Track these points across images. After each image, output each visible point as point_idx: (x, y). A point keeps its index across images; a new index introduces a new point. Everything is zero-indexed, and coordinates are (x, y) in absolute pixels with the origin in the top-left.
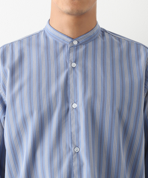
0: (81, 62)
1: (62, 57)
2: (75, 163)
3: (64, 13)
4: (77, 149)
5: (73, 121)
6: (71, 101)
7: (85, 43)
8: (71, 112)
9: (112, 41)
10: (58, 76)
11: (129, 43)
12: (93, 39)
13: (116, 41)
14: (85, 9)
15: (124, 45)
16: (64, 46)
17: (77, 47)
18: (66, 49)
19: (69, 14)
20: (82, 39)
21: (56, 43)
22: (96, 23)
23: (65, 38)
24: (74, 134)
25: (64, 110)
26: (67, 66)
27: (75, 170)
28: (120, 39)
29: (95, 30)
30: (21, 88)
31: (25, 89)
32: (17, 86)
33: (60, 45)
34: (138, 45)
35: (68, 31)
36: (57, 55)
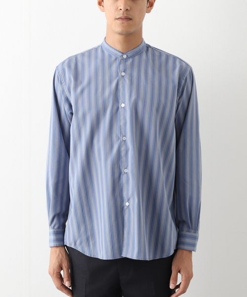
0: (128, 71)
1: (114, 67)
2: (123, 149)
3: (116, 33)
4: (124, 138)
5: (122, 117)
6: (120, 101)
7: (133, 57)
8: (120, 110)
9: (153, 55)
10: (111, 83)
11: (168, 56)
12: (139, 53)
13: (157, 54)
14: (132, 30)
15: (163, 58)
16: (116, 59)
17: (126, 60)
18: (118, 62)
19: (120, 34)
20: (130, 54)
21: (110, 56)
22: (142, 40)
23: (117, 52)
24: (123, 126)
25: (115, 108)
26: (117, 75)
27: (123, 153)
28: (161, 53)
29: (141, 47)
30: (82, 91)
31: (86, 92)
32: (79, 89)
33: (113, 58)
34: (175, 58)
35: (119, 47)
36: (110, 66)
